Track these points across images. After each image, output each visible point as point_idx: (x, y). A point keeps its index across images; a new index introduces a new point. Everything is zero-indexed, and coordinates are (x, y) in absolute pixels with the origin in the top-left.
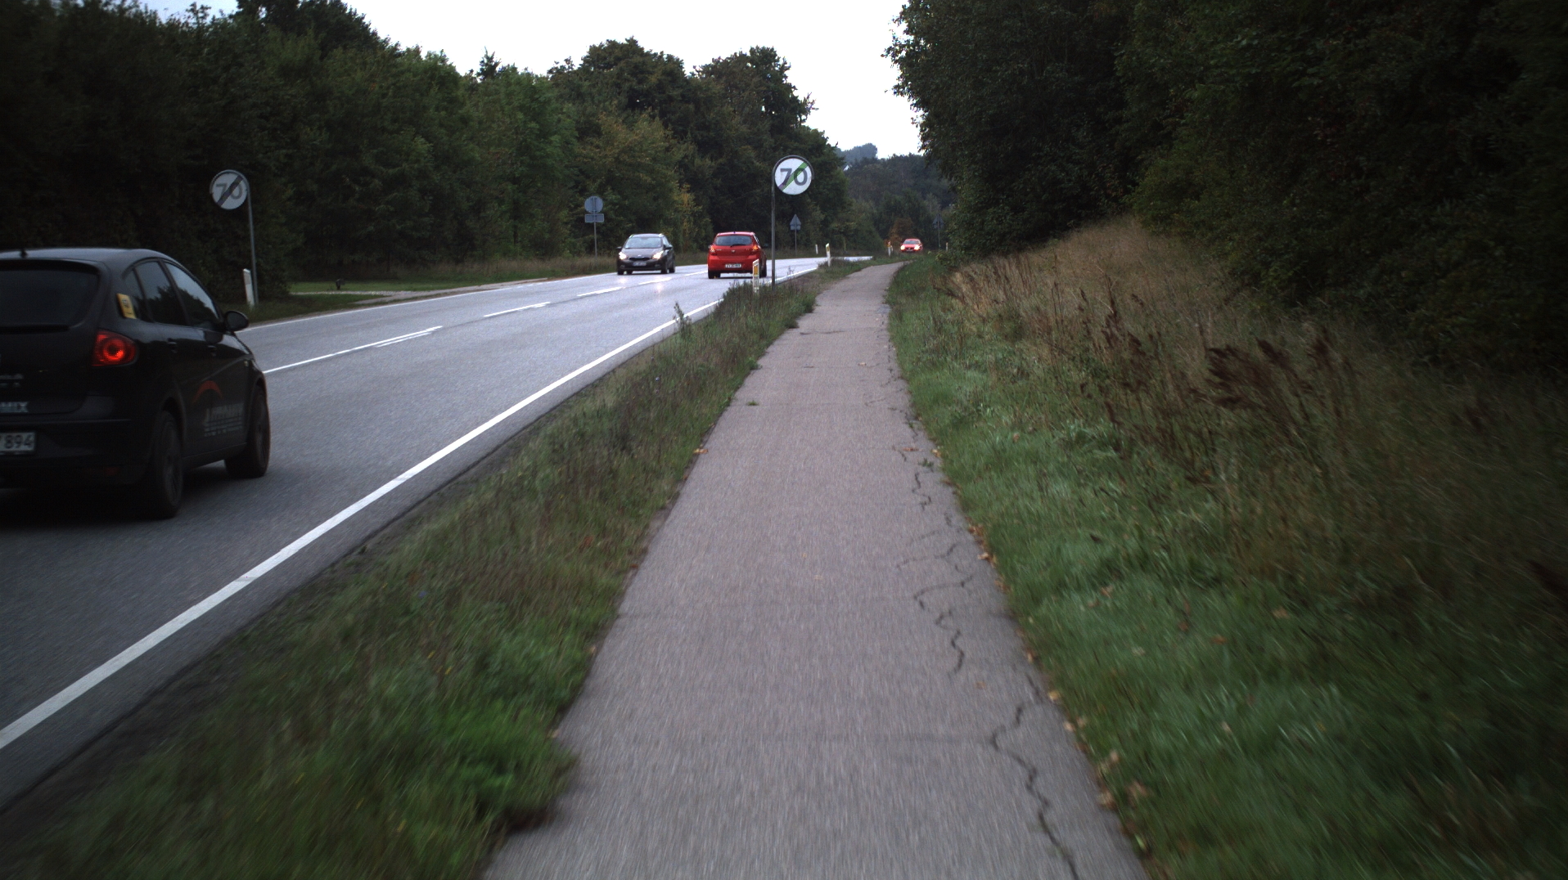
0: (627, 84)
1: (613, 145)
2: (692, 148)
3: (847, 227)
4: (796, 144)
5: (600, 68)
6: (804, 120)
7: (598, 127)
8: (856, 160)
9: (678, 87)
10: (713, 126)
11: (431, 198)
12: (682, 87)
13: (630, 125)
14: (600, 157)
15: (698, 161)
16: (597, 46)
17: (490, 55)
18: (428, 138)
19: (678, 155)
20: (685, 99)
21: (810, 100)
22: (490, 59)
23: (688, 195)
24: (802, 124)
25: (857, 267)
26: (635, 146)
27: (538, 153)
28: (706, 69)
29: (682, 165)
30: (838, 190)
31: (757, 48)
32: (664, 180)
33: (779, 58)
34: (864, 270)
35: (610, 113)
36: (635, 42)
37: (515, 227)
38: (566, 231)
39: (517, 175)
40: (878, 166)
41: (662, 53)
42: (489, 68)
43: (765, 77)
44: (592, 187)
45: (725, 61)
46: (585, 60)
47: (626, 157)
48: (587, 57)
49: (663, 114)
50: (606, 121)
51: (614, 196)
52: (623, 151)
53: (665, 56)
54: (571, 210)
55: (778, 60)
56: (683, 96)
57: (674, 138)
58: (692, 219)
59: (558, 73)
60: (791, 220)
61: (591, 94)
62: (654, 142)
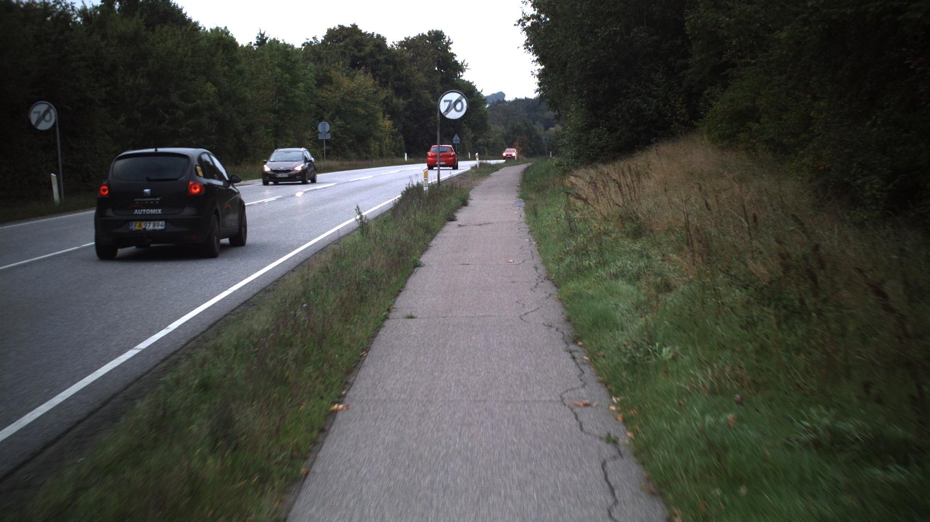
0: (351, 53)
1: (340, 90)
2: (391, 92)
3: (488, 142)
5: (333, 42)
6: (461, 76)
7: (331, 78)
8: (493, 101)
9: (383, 54)
10: (405, 79)
11: (217, 123)
12: (385, 54)
13: (351, 77)
14: (332, 97)
15: (395, 100)
16: (332, 29)
17: (262, 33)
18: (214, 84)
19: (382, 96)
20: (387, 62)
21: (465, 63)
22: (262, 35)
23: (389, 122)
24: (461, 78)
25: (496, 168)
26: (355, 90)
27: (290, 95)
28: (401, 44)
29: (386, 103)
30: (483, 118)
31: (433, 31)
32: (373, 112)
33: (445, 36)
34: (500, 170)
35: (337, 69)
36: (357, 26)
37: (276, 142)
38: (309, 144)
39: (277, 109)
40: (507, 105)
41: (373, 33)
42: (262, 40)
43: (437, 49)
44: (327, 116)
45: (413, 39)
46: (325, 37)
47: (348, 97)
48: (326, 35)
49: (373, 71)
50: (335, 74)
51: (340, 122)
52: (347, 94)
53: (375, 35)
55: (445, 38)
56: (386, 60)
57: (379, 85)
58: (392, 137)
59: (308, 45)
61: (326, 58)
62: (366, 88)
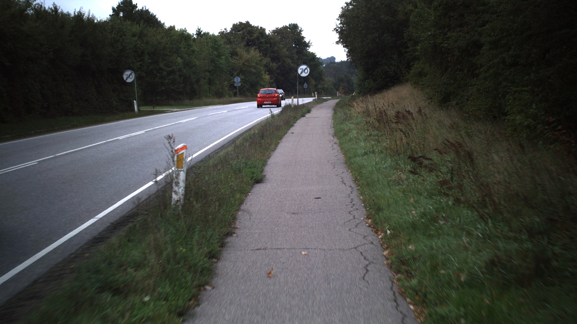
0: (246, 38)
1: (242, 59)
2: (270, 59)
3: (324, 87)
4: (306, 58)
5: (236, 31)
6: (308, 49)
7: (237, 53)
8: (328, 62)
9: (264, 38)
10: (276, 52)
11: (183, 78)
13: (248, 52)
14: (238, 63)
15: (271, 64)
16: (235, 24)
17: (199, 28)
18: (181, 58)
19: (265, 62)
20: (266, 43)
21: (311, 42)
22: (199, 30)
23: (268, 76)
24: (308, 51)
25: (326, 100)
26: (250, 59)
27: (217, 63)
28: (274, 32)
29: (266, 66)
30: (320, 74)
31: (292, 24)
32: (260, 71)
33: (299, 27)
34: (328, 101)
35: (241, 48)
36: (249, 22)
37: (209, 87)
38: (227, 89)
39: (210, 70)
40: (335, 65)
41: (258, 26)
42: (199, 33)
43: (294, 34)
45: (280, 29)
46: (231, 29)
47: (246, 63)
49: (259, 48)
50: (240, 51)
52: (246, 61)
54: (228, 81)
56: (266, 42)
57: (263, 56)
58: (269, 84)
59: (222, 33)
60: (304, 84)
61: (234, 41)
62: (256, 58)
